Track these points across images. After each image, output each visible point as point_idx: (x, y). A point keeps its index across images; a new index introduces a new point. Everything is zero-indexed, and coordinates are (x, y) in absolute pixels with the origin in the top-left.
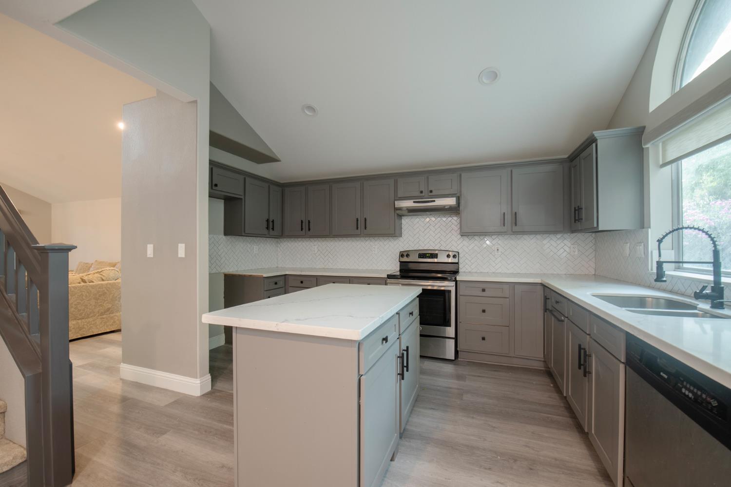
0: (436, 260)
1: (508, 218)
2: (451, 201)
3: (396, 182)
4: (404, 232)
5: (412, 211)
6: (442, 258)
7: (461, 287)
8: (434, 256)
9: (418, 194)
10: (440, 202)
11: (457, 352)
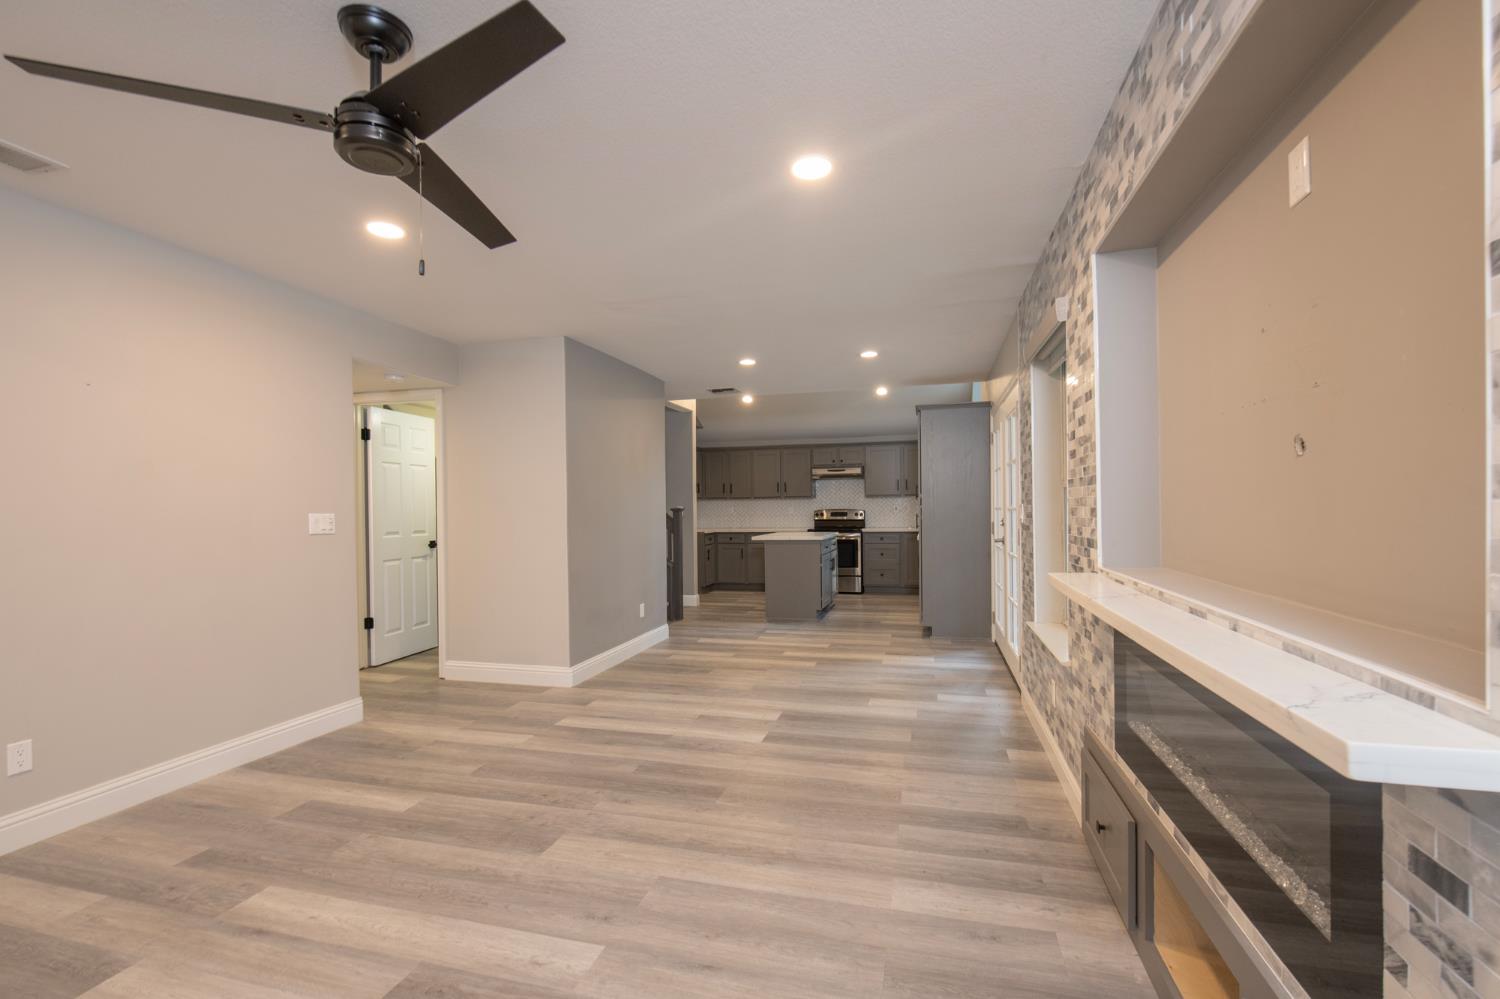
0: (845, 518)
1: (903, 484)
2: (858, 471)
3: (812, 452)
4: (818, 494)
5: (824, 477)
6: (850, 516)
7: (866, 537)
8: (845, 514)
9: (831, 463)
10: (848, 471)
11: (863, 587)
